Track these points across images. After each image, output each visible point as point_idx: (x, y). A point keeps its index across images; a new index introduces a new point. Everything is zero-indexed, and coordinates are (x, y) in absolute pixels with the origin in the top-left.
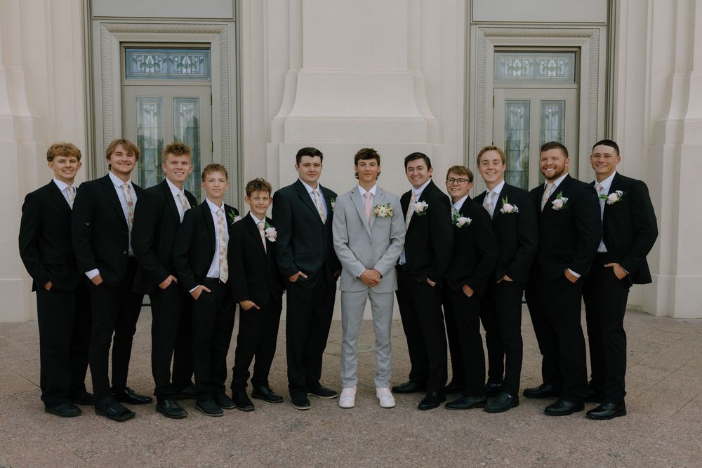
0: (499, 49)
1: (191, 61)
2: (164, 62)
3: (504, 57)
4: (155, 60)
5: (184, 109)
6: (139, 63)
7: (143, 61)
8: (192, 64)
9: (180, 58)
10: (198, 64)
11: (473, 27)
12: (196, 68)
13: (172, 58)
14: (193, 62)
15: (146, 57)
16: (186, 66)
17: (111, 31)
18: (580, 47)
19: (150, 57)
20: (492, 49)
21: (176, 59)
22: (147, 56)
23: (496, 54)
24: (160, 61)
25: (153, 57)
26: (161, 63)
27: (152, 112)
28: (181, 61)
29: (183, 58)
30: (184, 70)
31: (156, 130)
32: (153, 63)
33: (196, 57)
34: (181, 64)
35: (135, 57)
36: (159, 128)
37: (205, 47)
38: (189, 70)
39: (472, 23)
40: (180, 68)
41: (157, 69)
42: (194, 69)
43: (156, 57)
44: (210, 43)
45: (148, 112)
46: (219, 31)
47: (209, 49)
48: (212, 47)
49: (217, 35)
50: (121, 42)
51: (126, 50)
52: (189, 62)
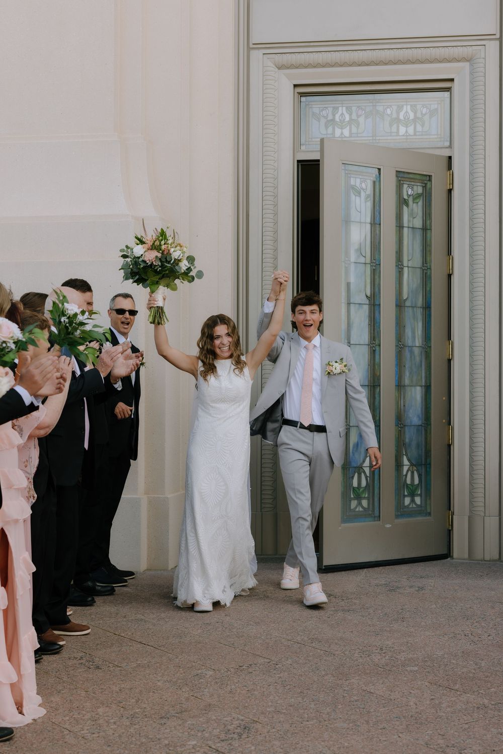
1: (415, 113)
2: (366, 117)
4: (350, 115)
6: (323, 121)
7: (330, 117)
8: (416, 119)
9: (395, 108)
10: (426, 118)
12: (423, 126)
13: (380, 108)
14: (419, 115)
15: (336, 109)
16: (407, 122)
17: (280, 67)
19: (342, 110)
21: (388, 111)
22: (338, 108)
24: (358, 116)
25: (349, 109)
26: (361, 120)
28: (398, 113)
29: (400, 108)
30: (402, 130)
32: (347, 118)
33: (423, 106)
34: (398, 120)
35: (316, 110)
37: (444, 85)
38: (411, 130)
40: (395, 126)
41: (354, 130)
42: (419, 128)
43: (354, 109)
44: (452, 80)
46: (469, 59)
47: (448, 89)
48: (456, 86)
49: (467, 64)
50: (295, 86)
51: (303, 99)
52: (412, 116)
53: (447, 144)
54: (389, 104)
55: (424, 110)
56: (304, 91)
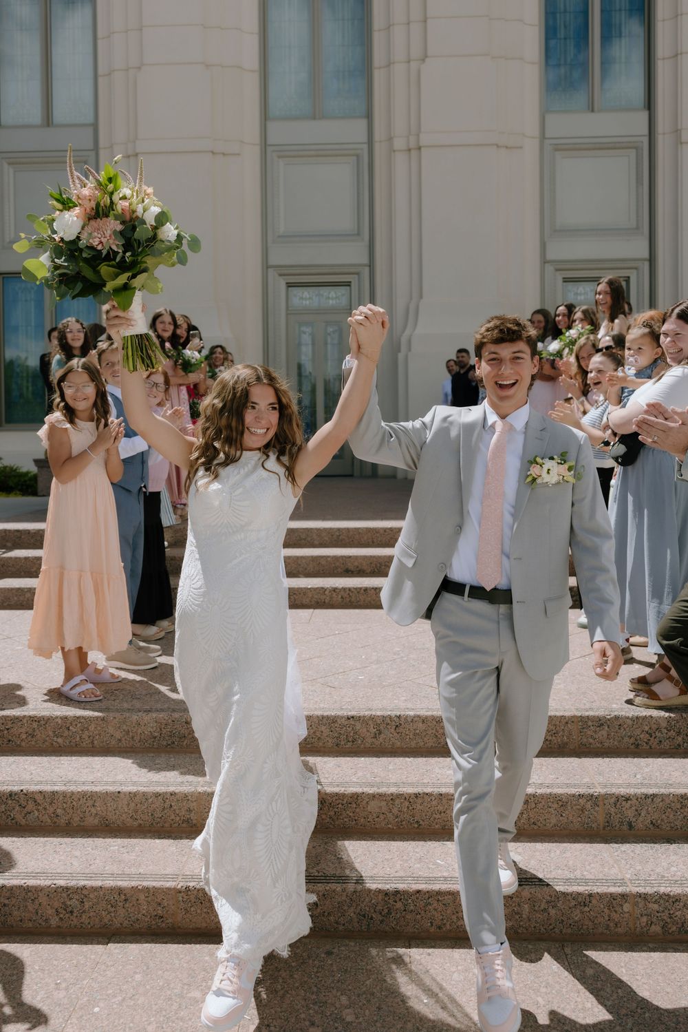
0: (566, 280)
2: (316, 296)
3: (570, 286)
4: (309, 295)
5: (331, 330)
6: (298, 298)
7: (301, 296)
9: (328, 293)
11: (546, 265)
13: (322, 293)
16: (332, 299)
17: (281, 275)
18: (629, 277)
19: (306, 294)
20: (562, 280)
21: (325, 294)
22: (304, 293)
23: (565, 284)
26: (314, 297)
27: (307, 334)
29: (330, 293)
30: (329, 302)
31: (310, 347)
33: (339, 292)
34: (329, 298)
35: (295, 293)
36: (313, 344)
37: (348, 284)
38: (332, 302)
39: (544, 261)
40: (327, 300)
42: (338, 301)
43: (311, 293)
44: (350, 282)
45: (305, 333)
46: (358, 274)
47: (349, 285)
48: (353, 284)
49: (356, 276)
50: (287, 283)
51: (290, 289)
52: (334, 296)
53: (349, 308)
54: (325, 291)
55: (340, 294)
56: (289, 285)
